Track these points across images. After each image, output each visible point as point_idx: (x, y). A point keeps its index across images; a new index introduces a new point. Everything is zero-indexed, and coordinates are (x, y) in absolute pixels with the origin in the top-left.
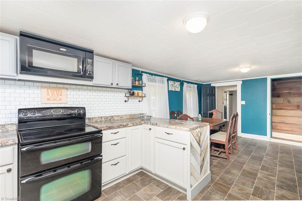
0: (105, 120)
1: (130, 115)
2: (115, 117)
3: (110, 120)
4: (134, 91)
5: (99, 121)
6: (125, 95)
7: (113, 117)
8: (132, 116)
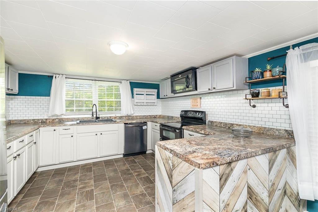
0: (224, 126)
1: (260, 128)
2: (235, 125)
3: (230, 127)
4: (260, 89)
5: (218, 126)
6: (245, 98)
7: (232, 125)
8: (263, 129)
